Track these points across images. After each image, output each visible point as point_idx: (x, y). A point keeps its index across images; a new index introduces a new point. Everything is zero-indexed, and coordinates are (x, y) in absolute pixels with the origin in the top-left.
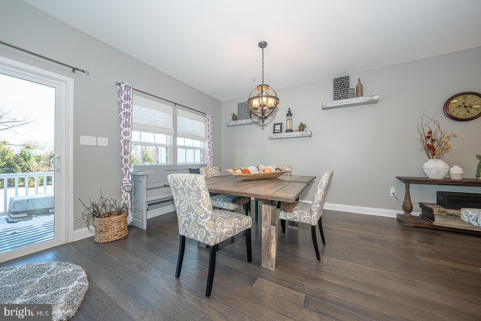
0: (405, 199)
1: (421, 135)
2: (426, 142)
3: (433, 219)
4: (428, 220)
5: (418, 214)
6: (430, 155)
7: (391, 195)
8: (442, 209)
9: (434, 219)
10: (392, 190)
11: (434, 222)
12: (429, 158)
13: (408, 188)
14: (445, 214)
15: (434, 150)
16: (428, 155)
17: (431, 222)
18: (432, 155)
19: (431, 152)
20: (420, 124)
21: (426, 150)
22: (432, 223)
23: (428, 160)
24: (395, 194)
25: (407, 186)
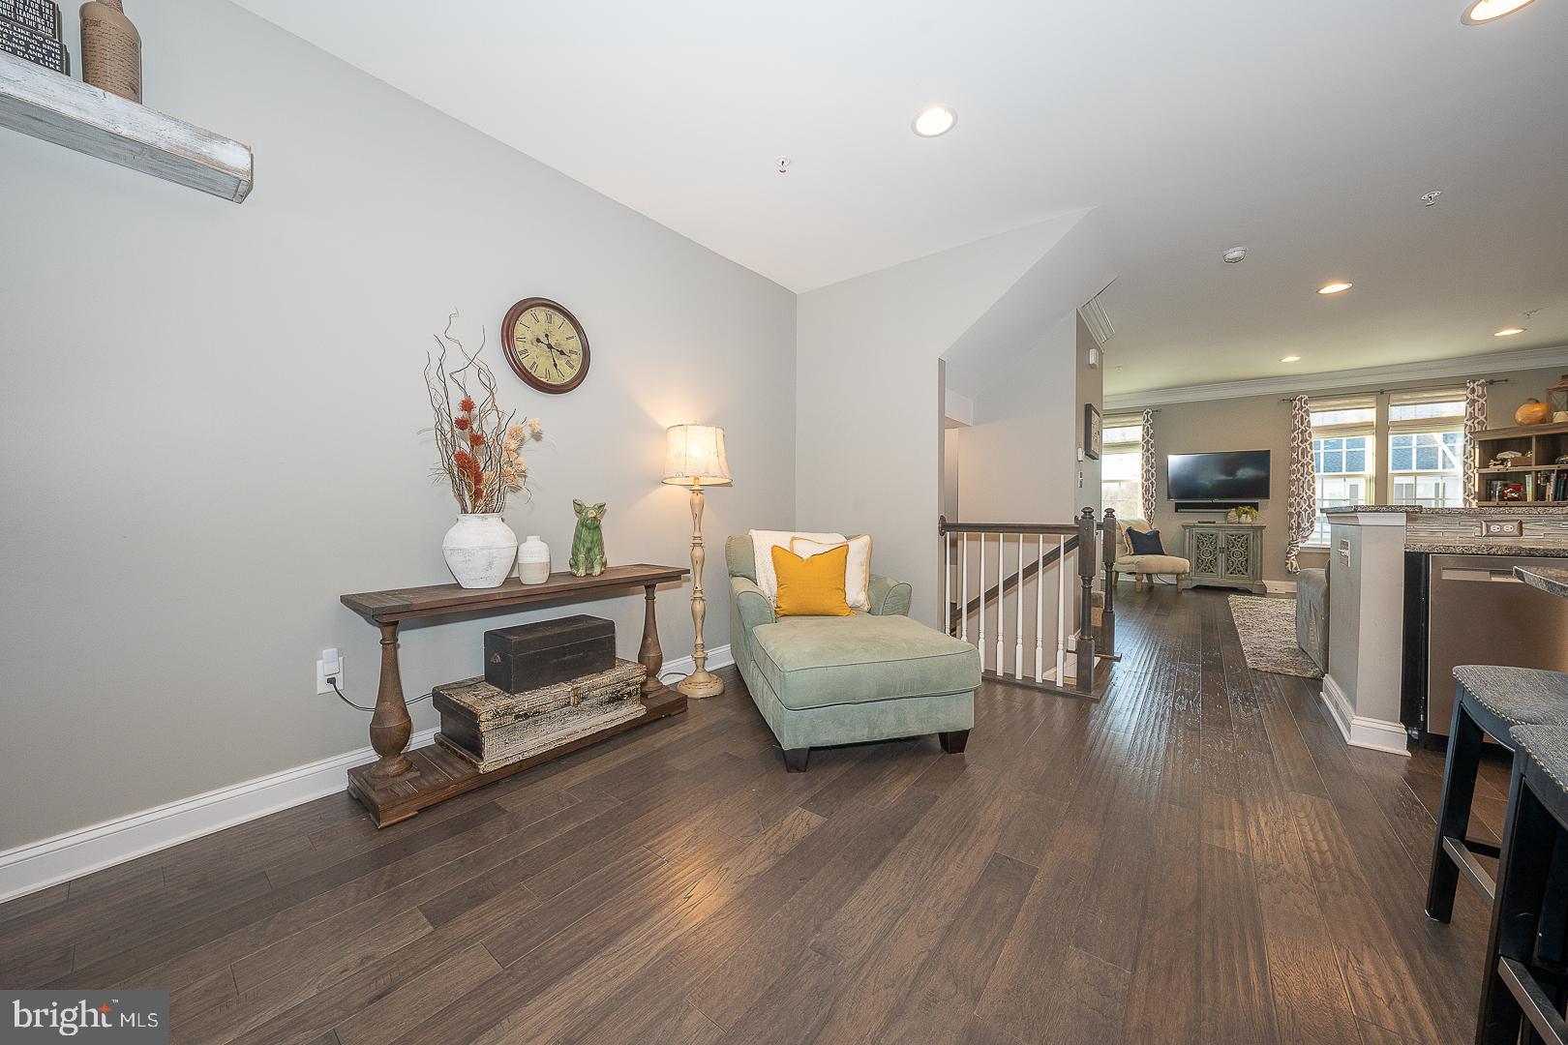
0: (381, 698)
1: (438, 411)
2: (454, 446)
3: (476, 748)
4: (461, 757)
5: (426, 737)
6: (467, 498)
7: (323, 687)
8: (503, 701)
9: (482, 750)
10: (327, 663)
11: (482, 759)
12: (464, 510)
13: (390, 646)
14: (510, 719)
15: (478, 479)
16: (460, 497)
17: (471, 762)
18: (471, 496)
19: (469, 486)
20: (435, 364)
21: (453, 476)
22: (476, 767)
23: (460, 517)
24: (339, 678)
25: (387, 636)
